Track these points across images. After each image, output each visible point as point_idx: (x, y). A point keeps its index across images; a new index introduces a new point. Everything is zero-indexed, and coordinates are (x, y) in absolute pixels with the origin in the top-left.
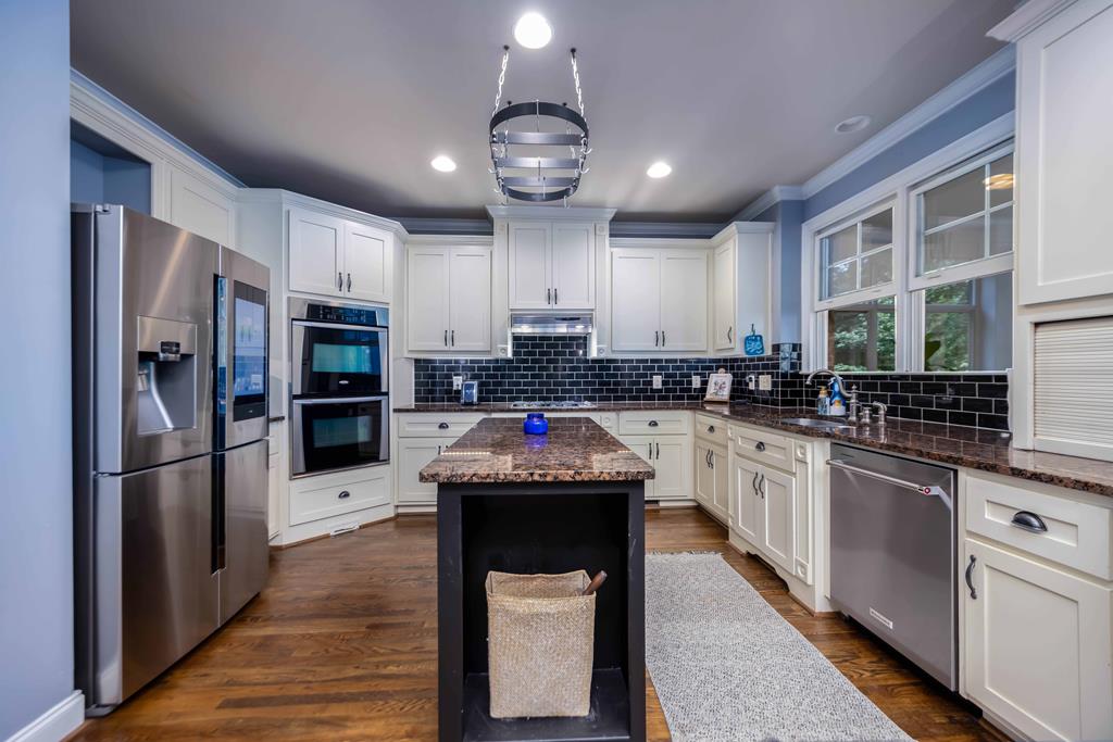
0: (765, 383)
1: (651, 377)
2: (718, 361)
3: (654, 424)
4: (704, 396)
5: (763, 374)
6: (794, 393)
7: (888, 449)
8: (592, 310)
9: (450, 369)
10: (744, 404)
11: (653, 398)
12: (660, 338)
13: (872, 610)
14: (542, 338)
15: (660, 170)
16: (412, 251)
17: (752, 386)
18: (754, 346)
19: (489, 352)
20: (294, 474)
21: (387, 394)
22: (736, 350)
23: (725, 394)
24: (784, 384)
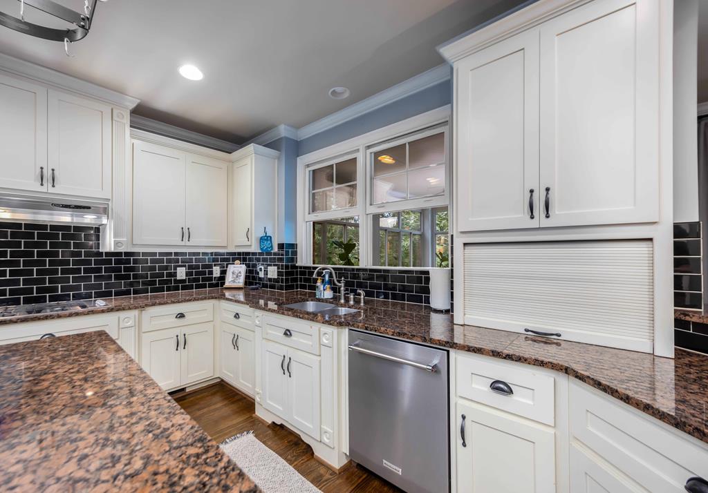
0: (273, 272)
1: (175, 269)
2: (234, 254)
3: (181, 316)
4: (224, 283)
5: (271, 265)
6: (293, 280)
7: (399, 336)
8: (108, 199)
10: (257, 289)
11: (177, 288)
12: (186, 234)
13: (384, 461)
15: (191, 72)
17: (262, 275)
18: (267, 244)
22: (253, 247)
23: (241, 282)
24: (287, 273)
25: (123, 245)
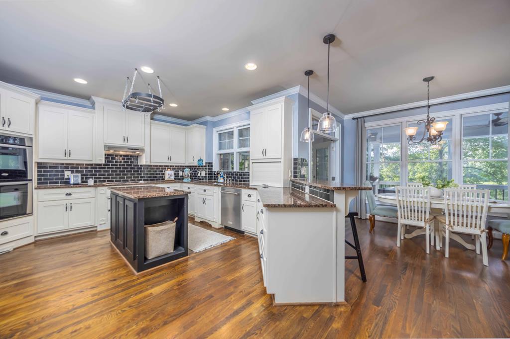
0: (203, 174)
2: (188, 166)
5: (203, 171)
6: (211, 177)
12: (169, 158)
17: (199, 175)
18: (200, 163)
22: (196, 163)
24: (209, 174)
25: (148, 162)
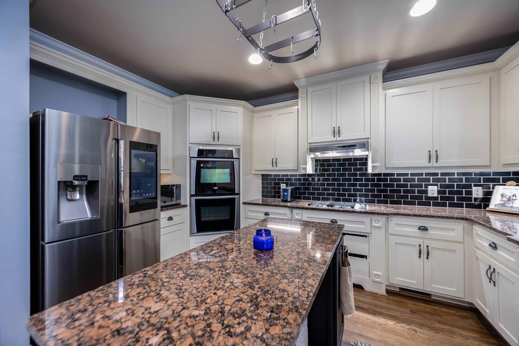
1: (426, 187)
2: (507, 173)
4: (488, 205)
8: (368, 138)
9: (279, 180)
11: (427, 204)
12: (433, 156)
14: (345, 160)
16: (256, 116)
19: (297, 170)
20: (192, 234)
21: (238, 194)
25: (378, 168)
